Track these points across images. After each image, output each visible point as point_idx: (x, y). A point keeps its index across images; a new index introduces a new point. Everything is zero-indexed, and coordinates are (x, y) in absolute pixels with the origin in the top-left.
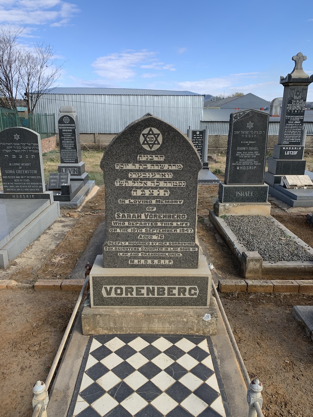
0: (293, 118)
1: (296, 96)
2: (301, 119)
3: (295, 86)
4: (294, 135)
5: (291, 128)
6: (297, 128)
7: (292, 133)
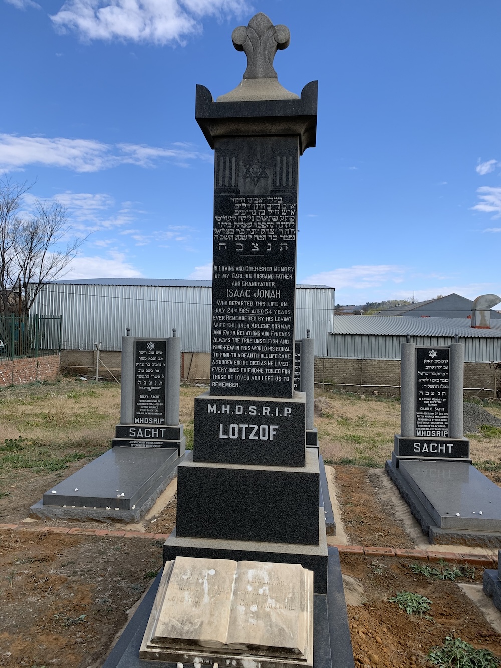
0: (247, 276)
1: (248, 180)
2: (283, 280)
3: (241, 139)
4: (259, 348)
5: (240, 318)
6: (268, 319)
7: (249, 341)
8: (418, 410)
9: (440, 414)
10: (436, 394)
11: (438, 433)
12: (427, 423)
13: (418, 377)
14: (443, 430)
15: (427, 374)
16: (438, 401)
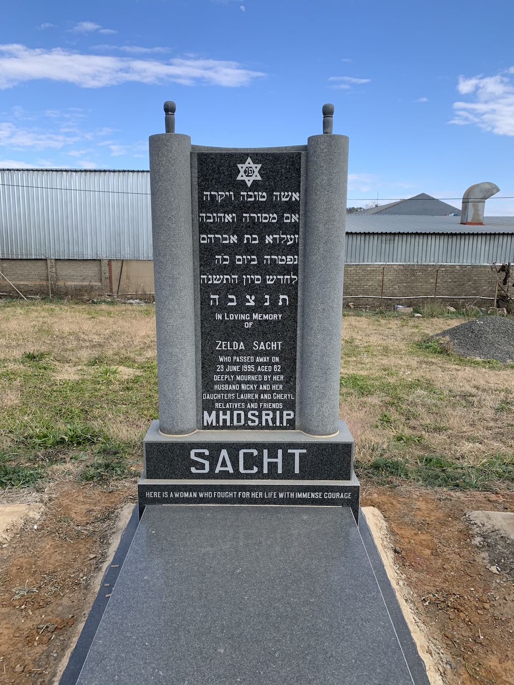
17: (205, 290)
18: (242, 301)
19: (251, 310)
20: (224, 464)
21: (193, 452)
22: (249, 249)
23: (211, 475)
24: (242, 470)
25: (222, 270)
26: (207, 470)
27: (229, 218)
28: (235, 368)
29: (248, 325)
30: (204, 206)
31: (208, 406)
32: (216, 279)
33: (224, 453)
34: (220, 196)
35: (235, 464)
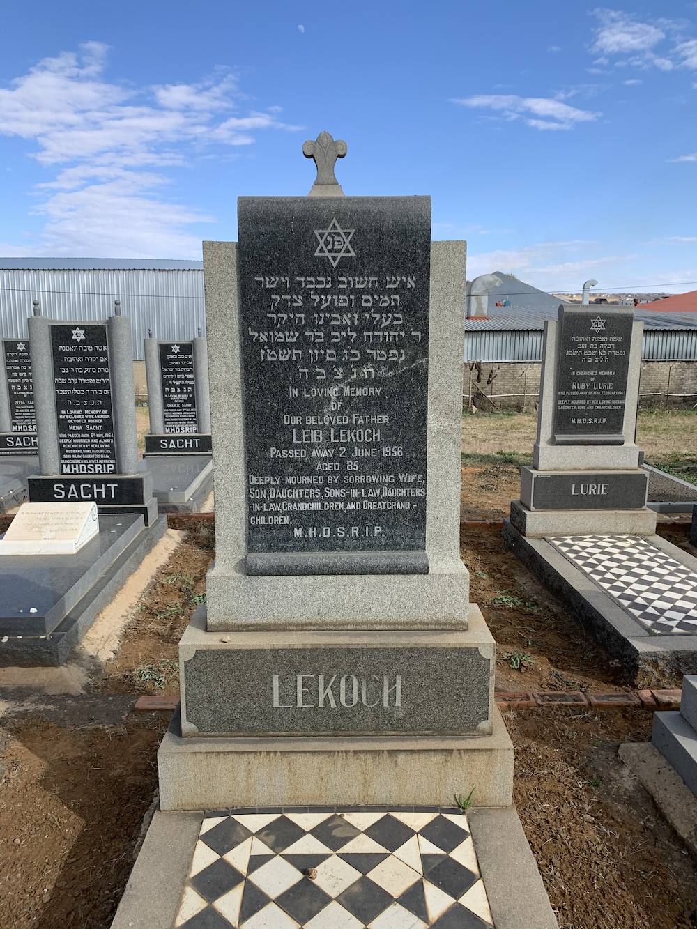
8: (165, 407)
9: (187, 410)
10: (182, 389)
11: (188, 429)
12: (175, 420)
13: (163, 373)
14: (191, 425)
15: (171, 370)
16: (185, 397)
17: (10, 384)
18: (22, 387)
19: (25, 391)
20: (19, 443)
21: (7, 438)
22: (23, 371)
23: (15, 446)
24: (25, 445)
25: (15, 378)
26: (13, 445)
27: (16, 361)
28: (22, 411)
29: (25, 396)
30: (7, 358)
31: (14, 424)
32: (13, 381)
33: (18, 439)
34: (12, 354)
35: (22, 443)
